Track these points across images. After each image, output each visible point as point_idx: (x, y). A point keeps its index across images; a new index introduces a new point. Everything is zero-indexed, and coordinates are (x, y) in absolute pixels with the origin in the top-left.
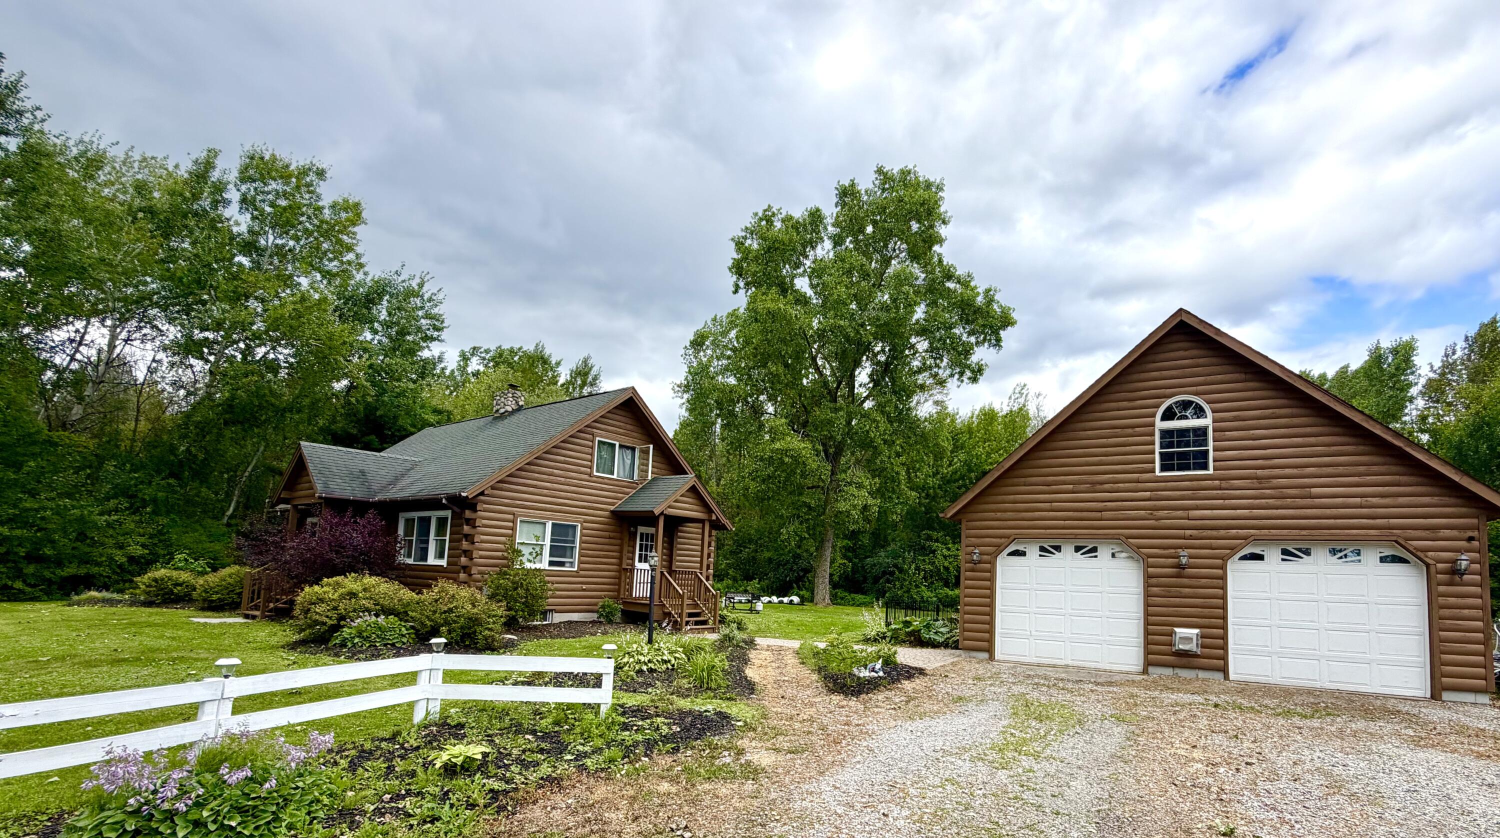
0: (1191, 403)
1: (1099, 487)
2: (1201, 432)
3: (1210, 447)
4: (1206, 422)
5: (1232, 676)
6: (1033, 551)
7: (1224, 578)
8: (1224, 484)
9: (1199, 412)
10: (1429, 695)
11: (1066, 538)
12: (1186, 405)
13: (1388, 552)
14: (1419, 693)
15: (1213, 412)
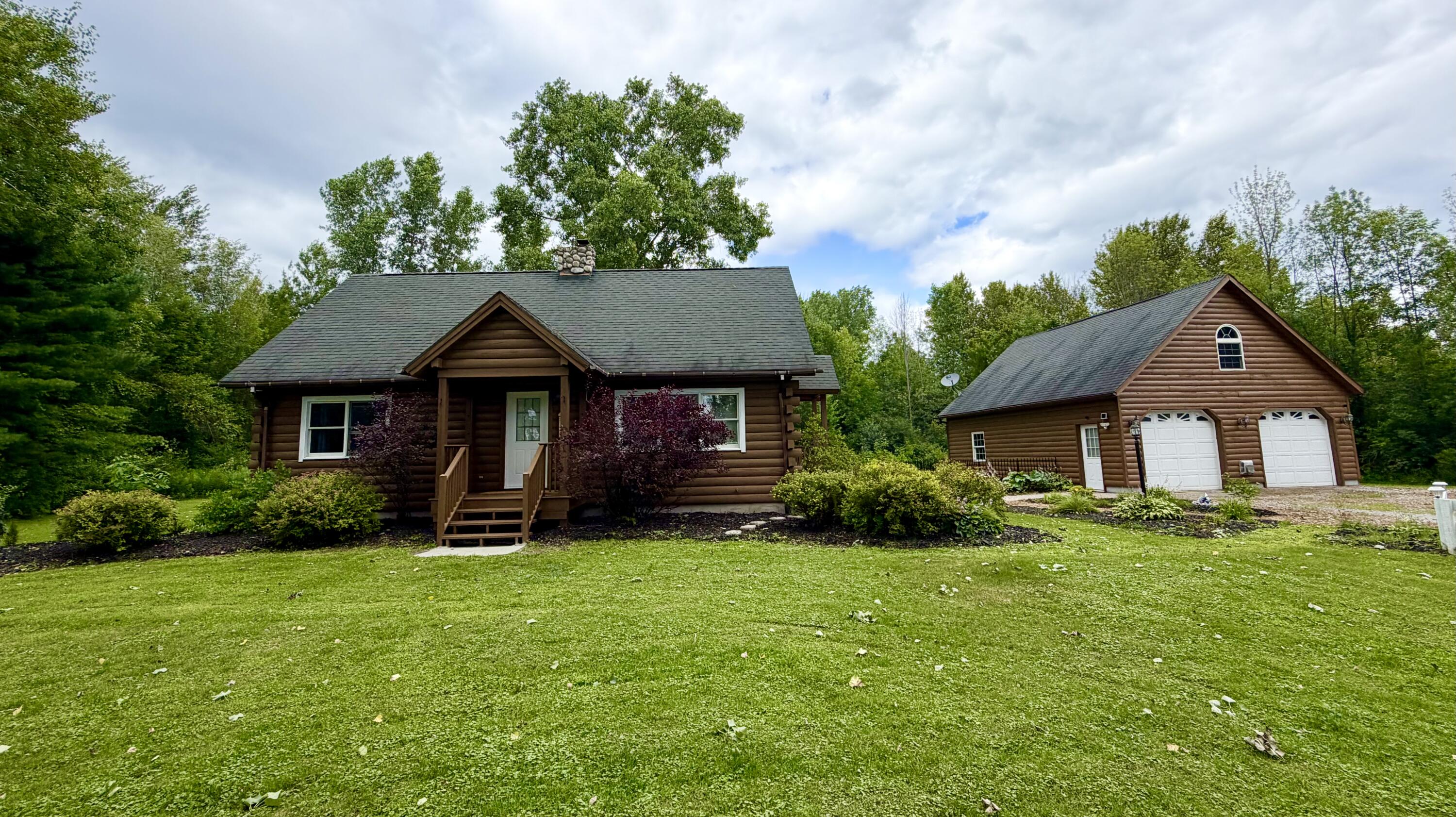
0: (1229, 329)
1: (1192, 377)
2: (1237, 346)
3: (1243, 355)
4: (1239, 340)
5: (1268, 485)
6: (1155, 418)
7: (1257, 430)
8: (1252, 376)
9: (1233, 335)
10: (1335, 484)
11: (1173, 409)
12: (1227, 330)
13: (1312, 413)
14: (1331, 484)
15: (1242, 335)
